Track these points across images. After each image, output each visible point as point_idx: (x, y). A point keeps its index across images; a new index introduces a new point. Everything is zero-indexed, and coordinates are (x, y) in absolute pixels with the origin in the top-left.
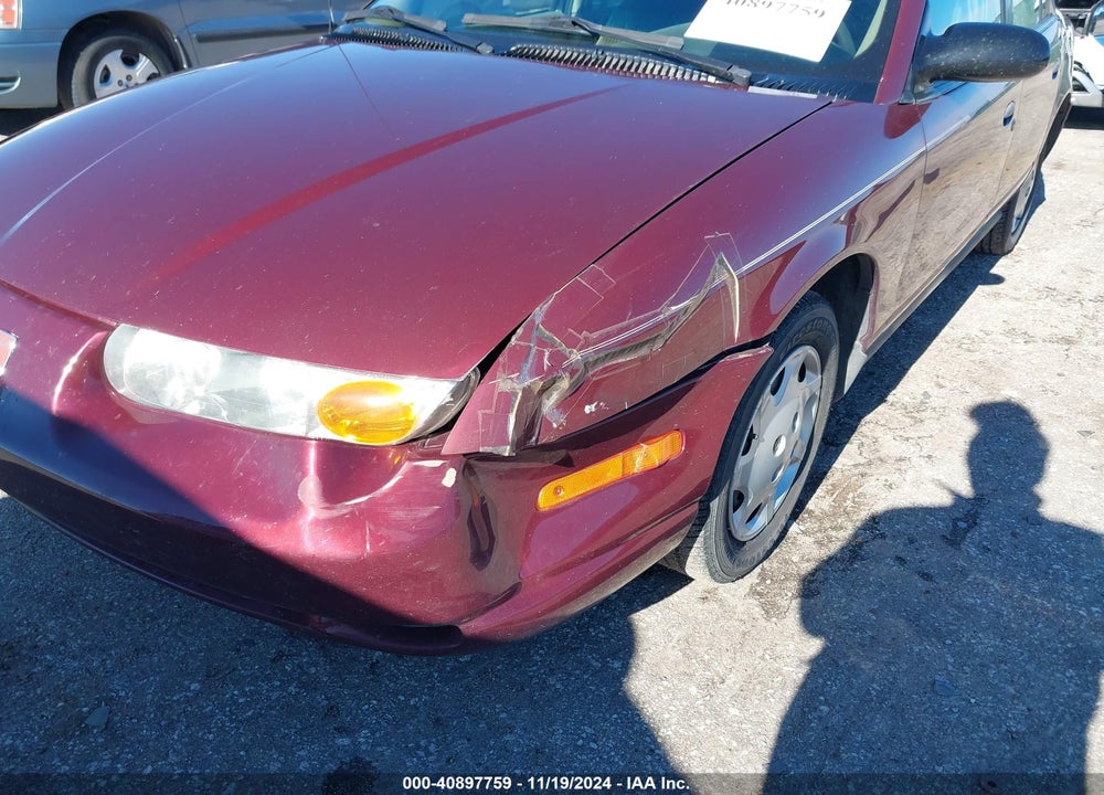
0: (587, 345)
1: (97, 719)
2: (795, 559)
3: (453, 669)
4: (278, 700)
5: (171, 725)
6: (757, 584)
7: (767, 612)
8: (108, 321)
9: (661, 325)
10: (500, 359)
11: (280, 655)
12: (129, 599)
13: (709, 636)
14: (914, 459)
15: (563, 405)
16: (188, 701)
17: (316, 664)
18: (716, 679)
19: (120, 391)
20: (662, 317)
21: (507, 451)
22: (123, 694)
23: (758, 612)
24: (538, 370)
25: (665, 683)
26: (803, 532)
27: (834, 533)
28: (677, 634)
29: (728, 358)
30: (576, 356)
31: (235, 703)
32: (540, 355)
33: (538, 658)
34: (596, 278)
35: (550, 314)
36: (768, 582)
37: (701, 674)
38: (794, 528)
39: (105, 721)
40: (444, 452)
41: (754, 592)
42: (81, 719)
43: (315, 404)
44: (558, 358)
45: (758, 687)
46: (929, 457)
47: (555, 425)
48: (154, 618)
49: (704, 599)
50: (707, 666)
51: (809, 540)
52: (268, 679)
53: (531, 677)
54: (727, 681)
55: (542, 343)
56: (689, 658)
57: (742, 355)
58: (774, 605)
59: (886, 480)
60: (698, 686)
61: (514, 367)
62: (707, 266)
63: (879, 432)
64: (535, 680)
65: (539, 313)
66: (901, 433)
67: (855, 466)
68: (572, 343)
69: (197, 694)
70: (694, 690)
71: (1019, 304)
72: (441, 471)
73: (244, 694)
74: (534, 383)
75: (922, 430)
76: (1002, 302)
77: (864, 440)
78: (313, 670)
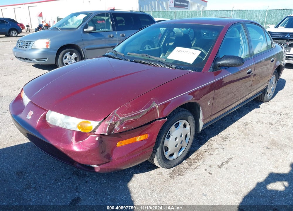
0: (124, 116)
1: (33, 186)
2: (182, 168)
3: (102, 183)
4: (67, 186)
5: (46, 188)
6: (172, 172)
7: (171, 178)
8: (48, 110)
9: (139, 114)
10: (107, 118)
11: (70, 178)
12: (45, 166)
13: (157, 181)
14: (219, 149)
15: (119, 127)
16: (51, 184)
17: (76, 180)
18: (155, 190)
19: (48, 122)
20: (139, 112)
21: (106, 134)
22: (39, 182)
23: (169, 178)
24: (114, 120)
25: (144, 189)
26: (186, 163)
27: (193, 163)
28: (150, 180)
29: (157, 121)
30: (121, 118)
31: (59, 186)
32: (114, 118)
33: (120, 183)
34: (128, 105)
35: (118, 111)
36: (174, 172)
37: (152, 188)
38: (184, 161)
39: (35, 186)
40: (95, 133)
41: (170, 174)
42: (31, 185)
43: (77, 125)
44: (118, 118)
45: (163, 192)
46: (223, 149)
47: (117, 130)
48: (48, 169)
49: (159, 174)
50: (154, 187)
51: (187, 164)
52: (66, 182)
53: (117, 186)
54: (157, 190)
55: (115, 116)
56: (151, 185)
57: (160, 120)
58: (174, 177)
59: (211, 153)
60: (150, 191)
61: (109, 119)
62: (151, 104)
63: (214, 143)
64: (118, 187)
65: (116, 111)
66: (219, 143)
67: (205, 150)
68: (121, 116)
69: (52, 183)
70: (149, 191)
71: (263, 115)
72: (96, 137)
73: (61, 184)
74: (113, 122)
75: (225, 143)
76: (259, 114)
77: (209, 144)
78: (75, 181)
